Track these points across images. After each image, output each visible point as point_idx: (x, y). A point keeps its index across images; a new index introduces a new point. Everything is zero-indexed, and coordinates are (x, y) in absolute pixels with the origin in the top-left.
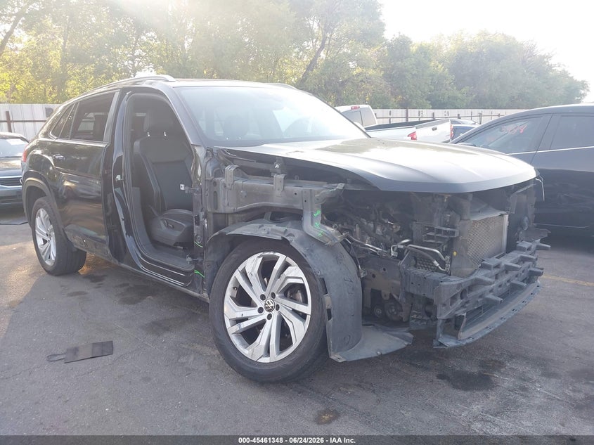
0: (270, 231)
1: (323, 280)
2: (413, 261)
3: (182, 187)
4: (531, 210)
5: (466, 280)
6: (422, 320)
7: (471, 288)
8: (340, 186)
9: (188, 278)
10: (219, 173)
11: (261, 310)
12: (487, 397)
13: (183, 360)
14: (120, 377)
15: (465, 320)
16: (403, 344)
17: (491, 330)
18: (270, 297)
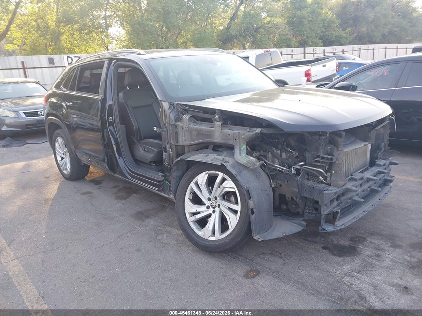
0: (213, 158)
1: (248, 191)
2: (306, 176)
3: (155, 128)
4: (386, 138)
5: (340, 189)
6: (312, 213)
7: (343, 194)
8: (258, 130)
9: (160, 185)
10: (179, 119)
11: (208, 207)
12: (354, 261)
13: (159, 237)
14: (122, 249)
15: (339, 214)
16: (300, 229)
17: (357, 219)
18: (214, 199)
